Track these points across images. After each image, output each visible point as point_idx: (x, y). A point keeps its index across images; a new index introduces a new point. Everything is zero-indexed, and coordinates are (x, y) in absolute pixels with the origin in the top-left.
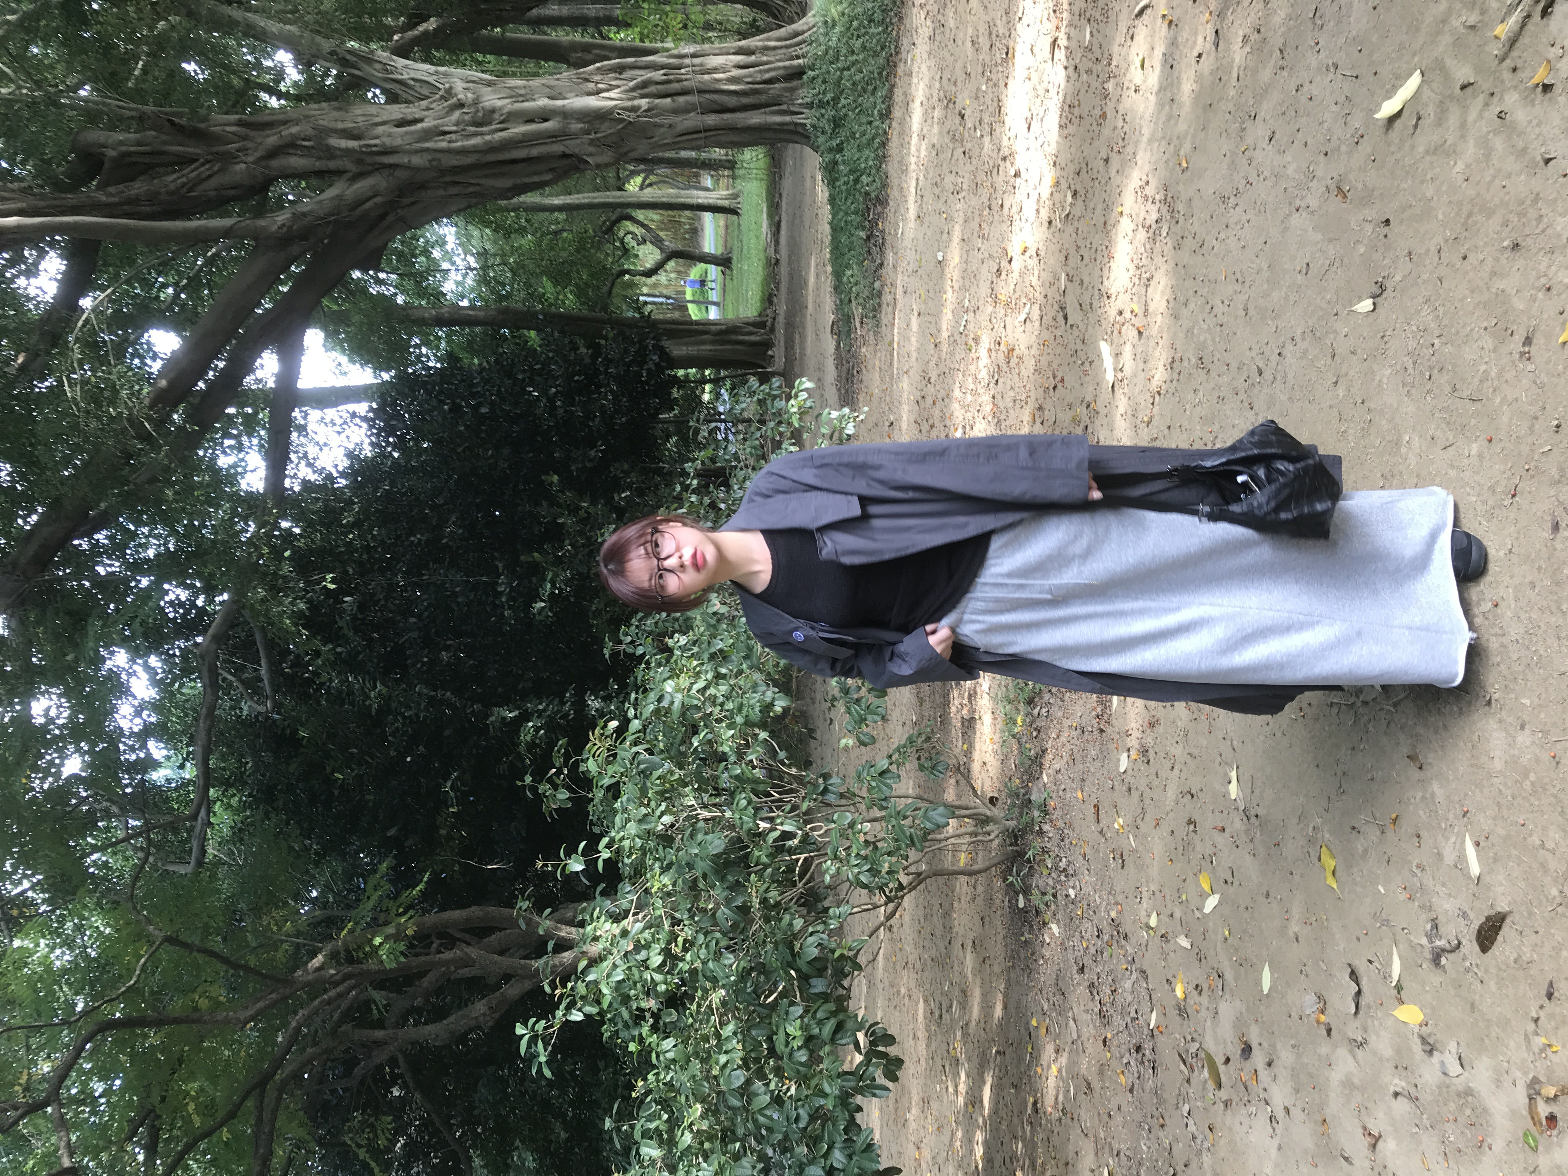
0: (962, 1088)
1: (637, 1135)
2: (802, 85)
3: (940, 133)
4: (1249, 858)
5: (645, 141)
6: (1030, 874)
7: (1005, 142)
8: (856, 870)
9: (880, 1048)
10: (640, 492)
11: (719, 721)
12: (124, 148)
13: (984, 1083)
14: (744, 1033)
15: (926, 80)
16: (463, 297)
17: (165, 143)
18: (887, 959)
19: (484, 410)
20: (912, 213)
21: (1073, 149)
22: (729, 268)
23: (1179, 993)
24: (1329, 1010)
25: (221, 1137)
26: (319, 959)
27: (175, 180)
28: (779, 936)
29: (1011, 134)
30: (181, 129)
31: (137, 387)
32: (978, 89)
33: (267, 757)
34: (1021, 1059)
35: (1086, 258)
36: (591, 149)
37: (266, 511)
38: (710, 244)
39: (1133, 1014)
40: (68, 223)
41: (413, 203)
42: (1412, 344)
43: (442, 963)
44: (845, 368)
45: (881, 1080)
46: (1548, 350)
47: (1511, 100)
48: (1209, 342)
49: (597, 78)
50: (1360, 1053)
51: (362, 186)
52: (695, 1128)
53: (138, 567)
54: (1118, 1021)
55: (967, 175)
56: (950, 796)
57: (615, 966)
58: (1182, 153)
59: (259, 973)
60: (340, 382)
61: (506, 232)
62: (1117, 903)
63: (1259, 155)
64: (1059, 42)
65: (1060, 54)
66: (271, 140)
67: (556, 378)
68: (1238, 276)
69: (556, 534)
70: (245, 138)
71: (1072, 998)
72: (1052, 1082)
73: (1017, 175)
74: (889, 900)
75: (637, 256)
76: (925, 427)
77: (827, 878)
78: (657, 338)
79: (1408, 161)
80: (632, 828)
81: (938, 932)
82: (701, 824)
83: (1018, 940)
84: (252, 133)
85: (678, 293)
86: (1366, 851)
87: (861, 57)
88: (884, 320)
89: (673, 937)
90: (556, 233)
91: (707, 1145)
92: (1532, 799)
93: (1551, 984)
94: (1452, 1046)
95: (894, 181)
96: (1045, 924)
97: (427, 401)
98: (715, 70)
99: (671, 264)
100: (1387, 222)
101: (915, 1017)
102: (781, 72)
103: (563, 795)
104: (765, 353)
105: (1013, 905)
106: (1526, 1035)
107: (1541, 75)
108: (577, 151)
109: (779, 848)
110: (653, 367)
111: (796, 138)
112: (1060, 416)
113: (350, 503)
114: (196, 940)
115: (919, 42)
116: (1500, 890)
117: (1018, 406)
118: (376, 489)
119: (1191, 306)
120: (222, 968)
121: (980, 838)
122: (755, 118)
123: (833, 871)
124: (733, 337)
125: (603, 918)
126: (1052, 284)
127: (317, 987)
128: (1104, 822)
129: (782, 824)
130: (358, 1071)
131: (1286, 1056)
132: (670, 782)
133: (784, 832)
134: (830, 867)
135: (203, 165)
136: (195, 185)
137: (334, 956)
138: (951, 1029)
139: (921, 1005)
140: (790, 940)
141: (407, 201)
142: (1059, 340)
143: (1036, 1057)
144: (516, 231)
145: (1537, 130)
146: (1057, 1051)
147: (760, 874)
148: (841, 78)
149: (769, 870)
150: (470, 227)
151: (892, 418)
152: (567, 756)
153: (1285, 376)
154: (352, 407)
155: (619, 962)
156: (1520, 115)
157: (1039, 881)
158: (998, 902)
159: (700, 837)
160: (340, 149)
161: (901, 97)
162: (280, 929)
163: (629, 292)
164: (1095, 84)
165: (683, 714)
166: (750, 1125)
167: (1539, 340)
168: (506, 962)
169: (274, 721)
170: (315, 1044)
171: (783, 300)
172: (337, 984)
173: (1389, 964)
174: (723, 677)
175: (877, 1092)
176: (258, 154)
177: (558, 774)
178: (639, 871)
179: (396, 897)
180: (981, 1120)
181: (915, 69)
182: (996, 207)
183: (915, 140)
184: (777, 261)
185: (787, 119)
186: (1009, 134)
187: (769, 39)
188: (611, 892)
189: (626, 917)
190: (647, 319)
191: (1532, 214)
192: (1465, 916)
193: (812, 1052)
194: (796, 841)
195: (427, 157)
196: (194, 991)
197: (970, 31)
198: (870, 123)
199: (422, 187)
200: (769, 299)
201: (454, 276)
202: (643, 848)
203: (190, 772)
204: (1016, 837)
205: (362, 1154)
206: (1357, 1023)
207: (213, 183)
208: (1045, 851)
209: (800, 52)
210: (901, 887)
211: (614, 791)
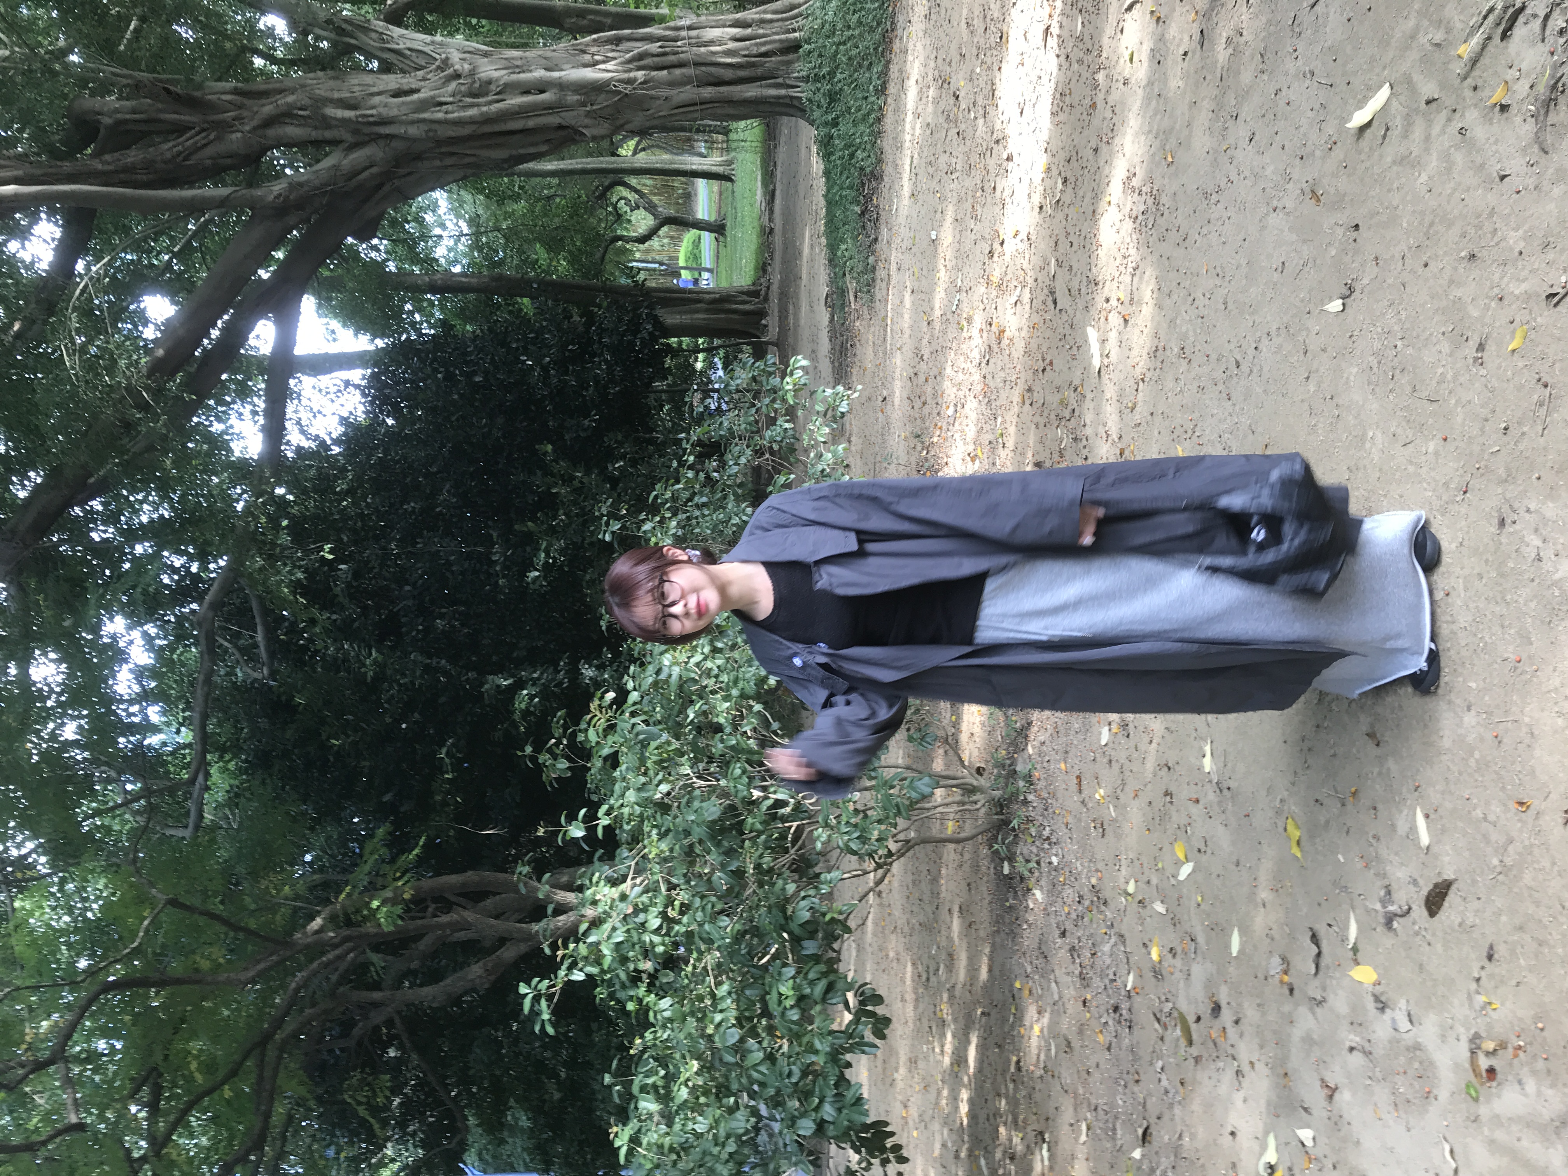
0: (948, 1048)
1: (635, 1089)
2: (798, 59)
3: (935, 112)
4: (1221, 828)
5: (640, 113)
6: (1015, 842)
7: (998, 126)
8: (846, 838)
9: (869, 1008)
10: (634, 463)
11: (714, 692)
12: (119, 116)
13: (969, 1042)
14: (738, 993)
15: (921, 59)
16: (456, 262)
17: (160, 111)
18: (876, 924)
19: (478, 379)
20: (906, 191)
21: (1064, 137)
22: (723, 235)
23: (1155, 955)
24: (1292, 971)
25: (221, 1096)
26: (318, 922)
27: (171, 148)
28: (773, 900)
29: (1005, 118)
30: (178, 98)
31: (135, 357)
32: (972, 71)
33: (263, 723)
34: (1005, 1020)
35: (1075, 245)
36: (587, 121)
37: (262, 480)
38: (703, 210)
39: (1111, 977)
40: (65, 192)
41: (409, 174)
42: (1377, 345)
43: (440, 926)
44: (838, 342)
45: (869, 1036)
46: (1499, 356)
47: (1471, 117)
48: (1191, 333)
49: (594, 49)
50: (1318, 1010)
51: (359, 156)
52: (690, 1084)
53: (132, 535)
54: (1097, 983)
55: (961, 156)
56: (938, 765)
57: (614, 929)
58: (1167, 147)
59: (260, 936)
60: (333, 349)
61: (500, 198)
62: (1097, 871)
63: (1239, 155)
64: (1051, 30)
65: (1053, 42)
66: (268, 109)
67: (550, 348)
68: (1219, 270)
69: (550, 503)
70: (240, 107)
71: (1055, 961)
72: (1034, 1042)
73: (1009, 159)
74: (879, 866)
75: (629, 221)
76: (918, 404)
77: (819, 846)
78: (651, 307)
79: (1377, 170)
80: (631, 796)
81: (926, 898)
82: (697, 792)
83: (1003, 906)
84: (246, 102)
85: (671, 258)
86: (1327, 822)
87: (857, 32)
88: (878, 296)
89: (670, 902)
90: (549, 198)
91: (702, 1100)
92: (1477, 776)
93: (1491, 947)
94: (1402, 1004)
95: (888, 156)
96: (1029, 890)
97: (421, 370)
98: (711, 42)
99: (665, 229)
100: (1357, 226)
101: (902, 980)
102: (777, 45)
103: (563, 764)
104: (758, 323)
105: (999, 872)
106: (1469, 995)
107: (1499, 96)
108: (573, 122)
109: (772, 816)
110: (646, 335)
111: (792, 111)
112: (1049, 398)
113: (343, 470)
114: (195, 901)
115: (915, 19)
116: (1447, 859)
117: (1008, 387)
118: (369, 458)
119: (1175, 297)
120: (222, 929)
121: (967, 807)
122: (751, 91)
123: (824, 838)
124: (728, 306)
125: (602, 883)
126: (1042, 269)
127: (317, 948)
128: (1085, 793)
129: (775, 792)
130: (356, 1031)
131: (1251, 1013)
132: (667, 752)
133: (777, 800)
134: (821, 834)
135: (199, 133)
136: (190, 154)
137: (332, 919)
138: (938, 991)
139: (909, 968)
140: (783, 904)
141: (402, 171)
142: (1048, 324)
143: (1019, 1018)
144: (510, 197)
145: (1494, 148)
146: (1039, 1012)
147: (753, 840)
148: (837, 52)
149: (763, 837)
150: (462, 192)
151: (885, 393)
152: (565, 727)
153: (1261, 370)
154: (345, 375)
155: (618, 925)
156: (1479, 132)
157: (1022, 849)
158: (984, 869)
159: (696, 804)
160: (336, 119)
161: (897, 74)
162: (279, 891)
163: (623, 258)
164: (1085, 75)
165: (681, 687)
166: (744, 1081)
167: (1491, 347)
168: (502, 926)
169: (270, 688)
170: (313, 1005)
171: (777, 270)
172: (335, 946)
173: (1347, 927)
174: (720, 651)
175: (866, 1049)
176: (255, 123)
177: (557, 745)
178: (636, 838)
179: (393, 860)
180: (966, 1079)
181: (911, 46)
182: (988, 190)
183: (909, 117)
184: (772, 230)
185: (783, 92)
186: (1002, 118)
187: (765, 12)
188: (610, 857)
189: (624, 881)
190: (640, 287)
191: (1488, 227)
192: (1415, 882)
193: (803, 1011)
194: (788, 810)
195: (424, 127)
196: (193, 952)
197: (965, 12)
198: (866, 98)
199: (419, 157)
200: (763, 268)
201: (448, 242)
202: (641, 815)
203: (186, 736)
204: (1001, 806)
205: (362, 1111)
206: (1316, 982)
207: (209, 151)
208: (1029, 820)
209: (796, 25)
210: (890, 854)
211: (613, 760)
